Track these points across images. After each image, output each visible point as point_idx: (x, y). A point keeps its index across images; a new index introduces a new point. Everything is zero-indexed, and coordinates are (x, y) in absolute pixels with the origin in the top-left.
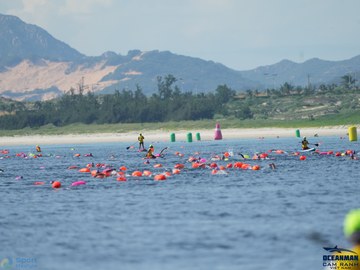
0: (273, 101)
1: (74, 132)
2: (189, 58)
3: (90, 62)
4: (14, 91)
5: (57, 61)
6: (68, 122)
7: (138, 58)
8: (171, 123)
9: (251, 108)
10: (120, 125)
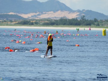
0: (106, 22)
1: (60, 27)
2: (95, 12)
3: (74, 12)
4: (57, 17)
5: (66, 11)
6: (59, 24)
7: (84, 11)
8: (81, 26)
9: (100, 24)
10: (70, 26)
